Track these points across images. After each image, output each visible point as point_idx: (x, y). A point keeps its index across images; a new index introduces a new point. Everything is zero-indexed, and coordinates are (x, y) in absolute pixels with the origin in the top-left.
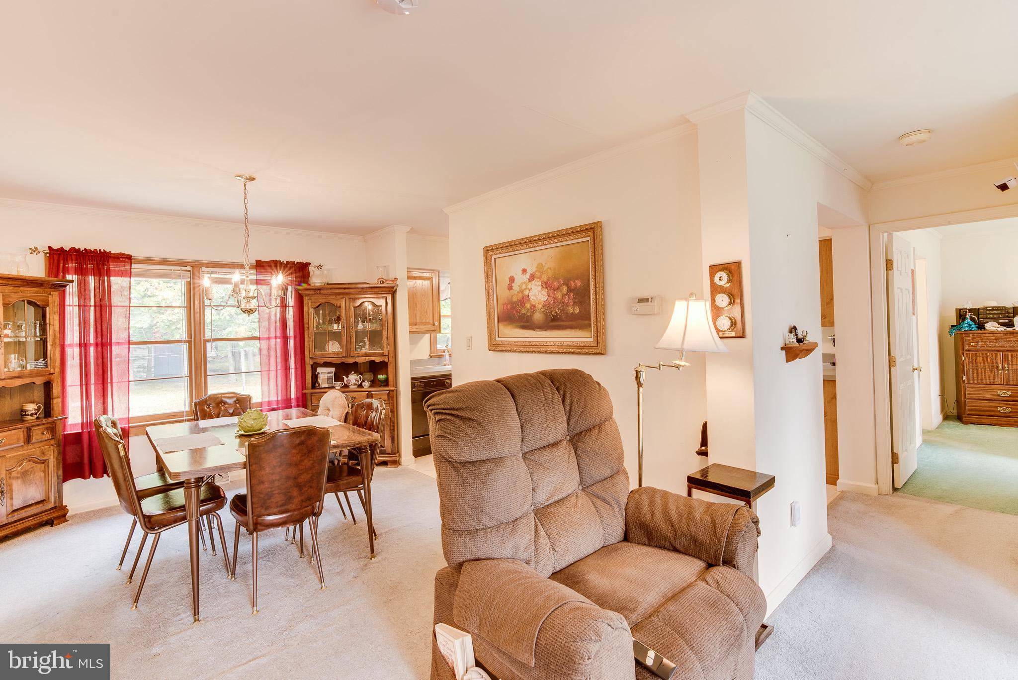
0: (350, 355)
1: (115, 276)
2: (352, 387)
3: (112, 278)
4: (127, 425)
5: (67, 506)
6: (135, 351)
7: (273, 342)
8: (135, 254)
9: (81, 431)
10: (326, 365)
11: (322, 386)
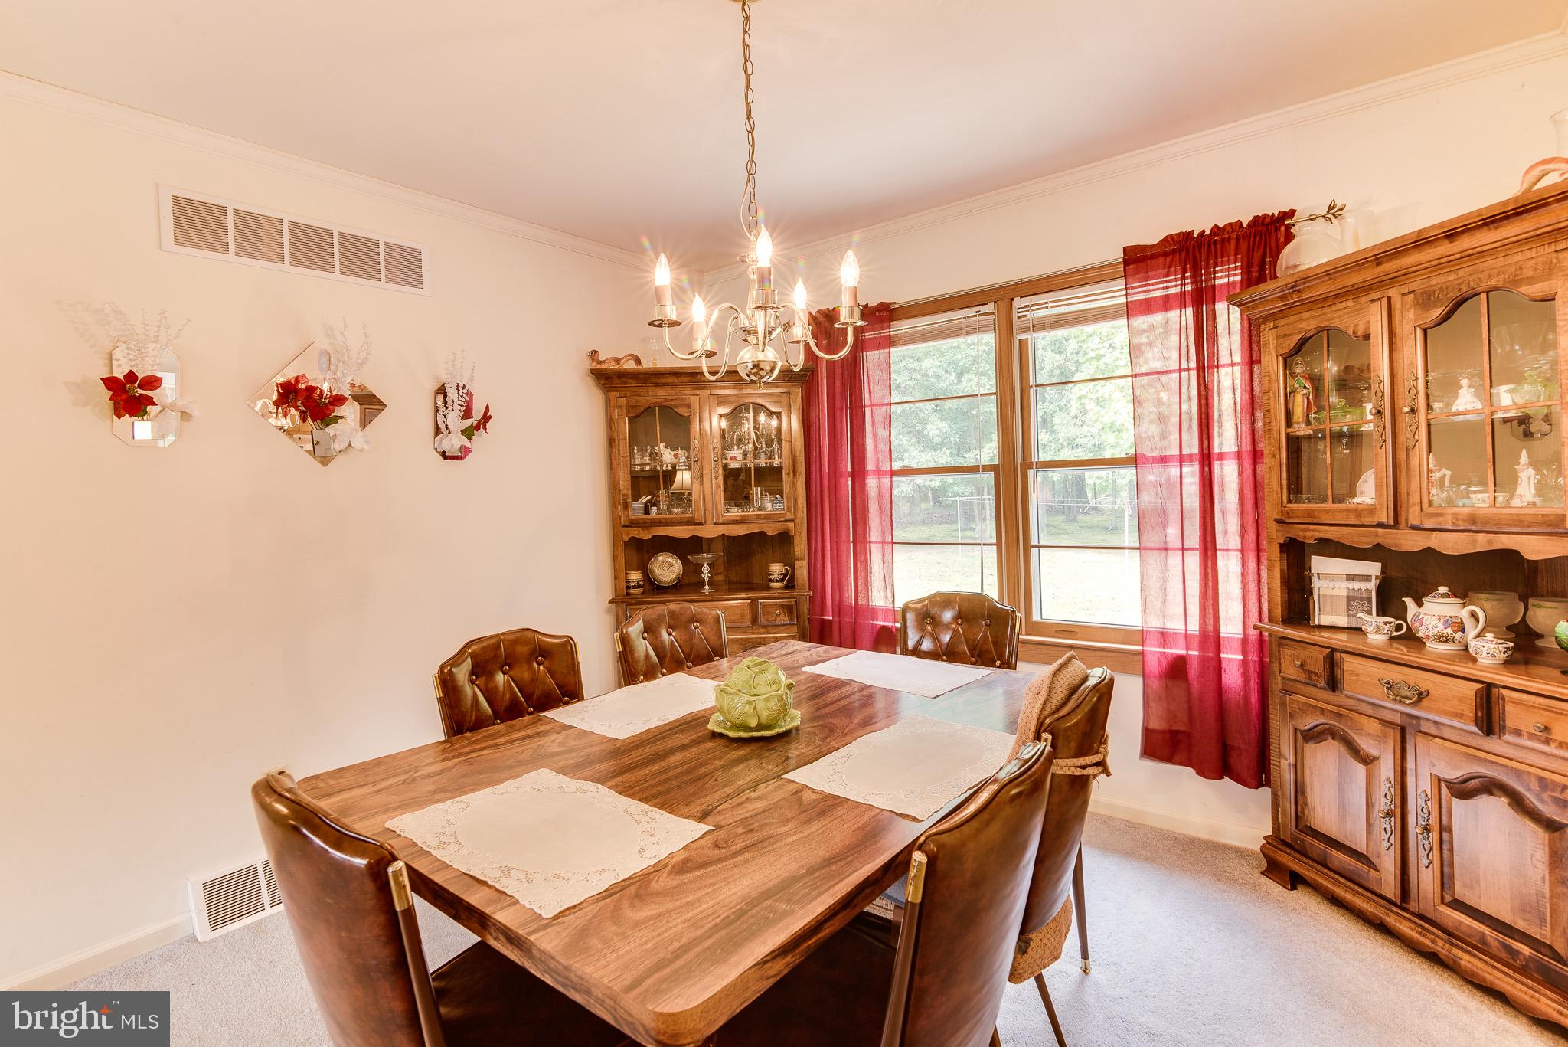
0: (1407, 523)
11: (1324, 620)
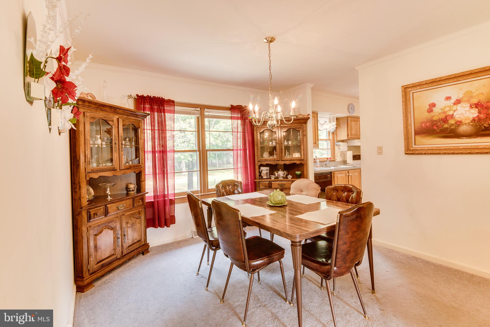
0: (281, 160)
1: (167, 113)
2: (281, 179)
3: (166, 114)
4: (174, 198)
5: (149, 243)
6: (176, 155)
7: (239, 152)
8: (176, 100)
9: (153, 200)
10: (267, 165)
11: (264, 178)
